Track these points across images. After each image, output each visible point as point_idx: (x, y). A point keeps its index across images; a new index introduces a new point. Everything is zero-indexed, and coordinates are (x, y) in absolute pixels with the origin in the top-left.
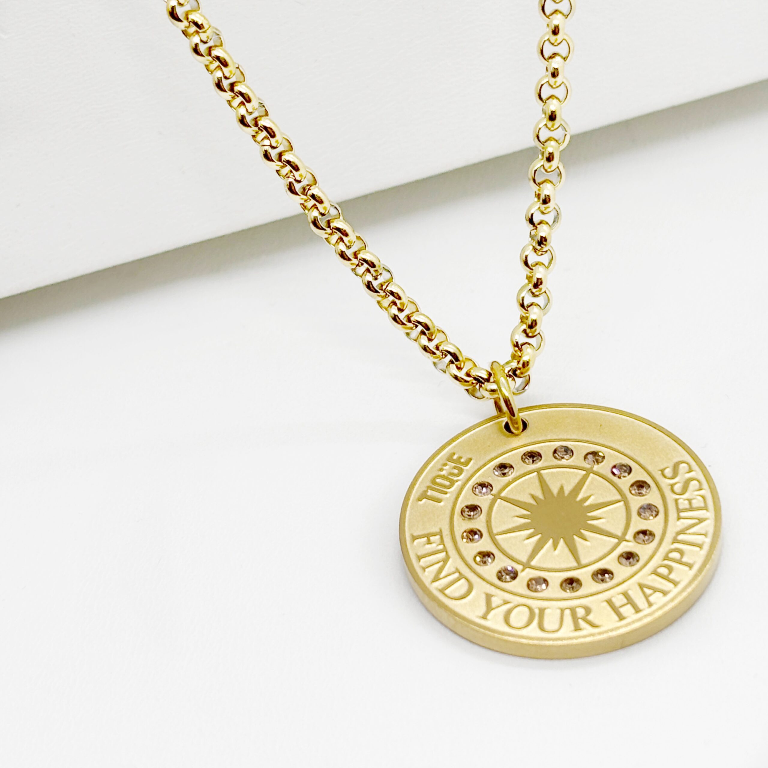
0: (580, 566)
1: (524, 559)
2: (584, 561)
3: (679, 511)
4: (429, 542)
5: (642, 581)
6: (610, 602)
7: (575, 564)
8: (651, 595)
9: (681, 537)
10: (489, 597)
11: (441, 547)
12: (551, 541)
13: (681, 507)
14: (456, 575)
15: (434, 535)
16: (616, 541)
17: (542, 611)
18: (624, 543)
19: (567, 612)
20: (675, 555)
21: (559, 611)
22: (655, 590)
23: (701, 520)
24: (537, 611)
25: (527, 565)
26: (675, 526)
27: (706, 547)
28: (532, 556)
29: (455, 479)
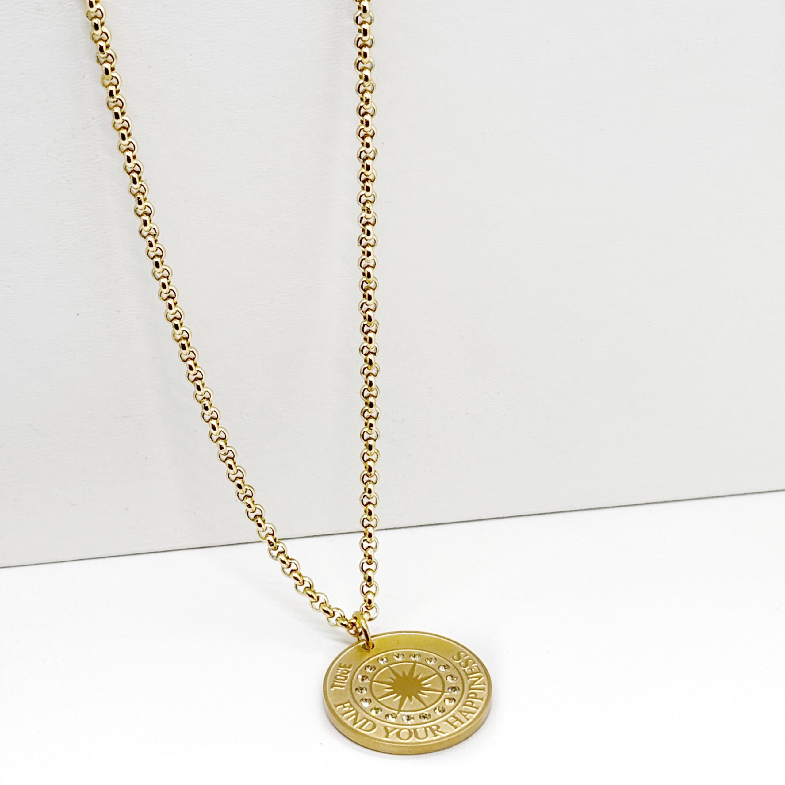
0: (427, 708)
1: (397, 708)
2: (428, 705)
3: (467, 675)
4: (345, 707)
5: (460, 710)
6: (447, 721)
7: (424, 707)
8: (466, 715)
9: (472, 687)
10: (385, 728)
11: (352, 709)
12: (407, 698)
13: (468, 673)
14: (364, 720)
15: (346, 703)
16: (440, 693)
17: (415, 730)
18: (445, 694)
19: (428, 729)
20: (473, 695)
21: (423, 729)
22: (468, 713)
23: (480, 678)
24: (412, 731)
25: (399, 711)
26: (467, 682)
27: (486, 690)
28: (401, 705)
29: (347, 675)
